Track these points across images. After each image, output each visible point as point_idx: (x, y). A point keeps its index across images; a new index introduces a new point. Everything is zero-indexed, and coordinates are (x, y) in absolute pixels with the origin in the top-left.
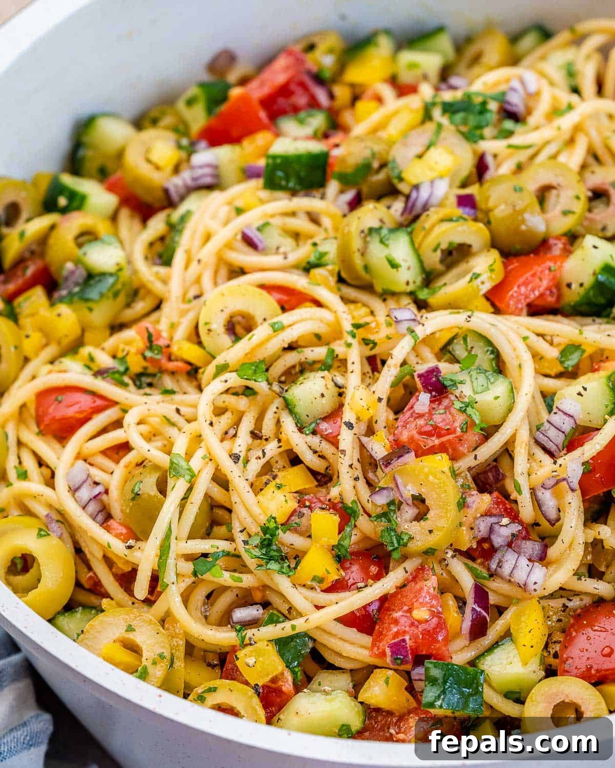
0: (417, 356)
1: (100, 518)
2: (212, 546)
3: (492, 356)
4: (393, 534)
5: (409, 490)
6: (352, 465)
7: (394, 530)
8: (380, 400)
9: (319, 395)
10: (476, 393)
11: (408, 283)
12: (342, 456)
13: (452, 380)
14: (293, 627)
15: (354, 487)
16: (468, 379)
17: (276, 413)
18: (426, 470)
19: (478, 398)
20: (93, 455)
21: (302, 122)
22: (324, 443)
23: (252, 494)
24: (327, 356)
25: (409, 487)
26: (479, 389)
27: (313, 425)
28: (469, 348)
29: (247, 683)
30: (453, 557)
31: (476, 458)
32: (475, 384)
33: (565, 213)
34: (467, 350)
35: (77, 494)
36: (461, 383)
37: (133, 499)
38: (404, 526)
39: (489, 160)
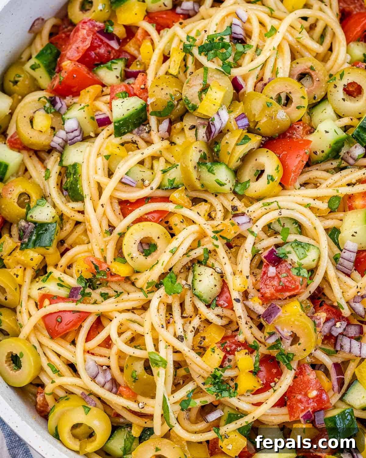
2: (187, 392)
3: (297, 225)
4: (283, 356)
5: (286, 332)
6: (246, 322)
7: (284, 355)
8: (247, 277)
9: (213, 286)
10: (301, 259)
11: (231, 190)
12: (240, 320)
13: (283, 254)
14: (246, 422)
15: (252, 333)
16: (291, 250)
17: (191, 301)
18: (293, 319)
19: (302, 262)
20: (93, 349)
21: (110, 68)
22: (225, 310)
23: (199, 358)
24: (204, 253)
25: (285, 330)
26: (302, 256)
27: (215, 302)
28: (282, 225)
30: (315, 350)
32: (297, 253)
33: (298, 108)
34: (281, 226)
35: (97, 380)
36: (289, 253)
37: (134, 382)
38: (288, 350)
39: (240, 80)
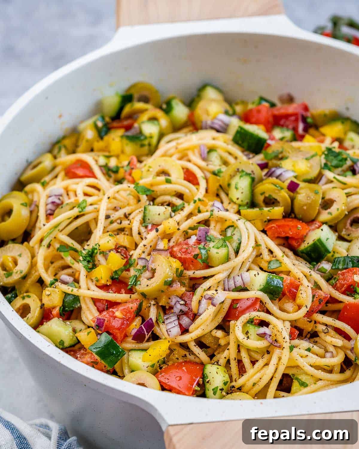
0: (214, 227)
1: (49, 212)
2: (72, 244)
6: (146, 245)
9: (158, 213)
11: (238, 199)
13: (210, 238)
14: (72, 291)
15: (140, 254)
17: (139, 212)
19: (212, 249)
20: (71, 191)
24: (181, 205)
29: (41, 300)
30: (154, 305)
31: (194, 273)
34: (232, 234)
38: (142, 279)
